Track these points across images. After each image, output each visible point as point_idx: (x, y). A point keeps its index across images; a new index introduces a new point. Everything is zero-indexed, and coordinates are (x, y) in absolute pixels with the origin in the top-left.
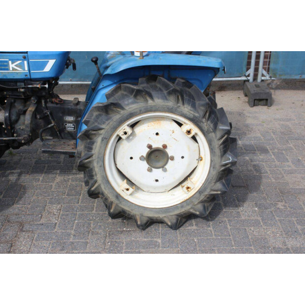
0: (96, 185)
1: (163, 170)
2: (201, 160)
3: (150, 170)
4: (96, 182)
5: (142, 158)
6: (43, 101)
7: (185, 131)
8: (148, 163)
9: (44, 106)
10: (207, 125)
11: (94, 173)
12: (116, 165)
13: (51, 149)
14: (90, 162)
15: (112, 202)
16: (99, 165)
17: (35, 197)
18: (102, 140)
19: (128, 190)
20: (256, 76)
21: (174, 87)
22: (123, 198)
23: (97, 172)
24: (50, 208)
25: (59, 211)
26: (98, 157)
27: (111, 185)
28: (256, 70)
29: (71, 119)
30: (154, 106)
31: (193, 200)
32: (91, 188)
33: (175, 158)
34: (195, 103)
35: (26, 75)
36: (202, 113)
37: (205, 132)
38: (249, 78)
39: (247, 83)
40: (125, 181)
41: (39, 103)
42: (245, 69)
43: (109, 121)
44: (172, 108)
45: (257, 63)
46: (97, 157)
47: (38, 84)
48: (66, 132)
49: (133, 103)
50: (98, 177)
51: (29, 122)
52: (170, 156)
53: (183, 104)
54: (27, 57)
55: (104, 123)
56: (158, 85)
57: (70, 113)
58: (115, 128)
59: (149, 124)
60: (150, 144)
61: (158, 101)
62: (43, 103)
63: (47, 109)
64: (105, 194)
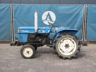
2: (75, 47)
4: (57, 50)
7: (72, 41)
8: (65, 47)
10: (76, 40)
14: (56, 46)
15: (59, 54)
18: (58, 42)
19: (62, 52)
20: (84, 40)
28: (84, 39)
30: (67, 37)
34: (74, 36)
35: (45, 33)
41: (46, 38)
42: (81, 39)
45: (84, 38)
47: (47, 34)
48: (50, 43)
52: (69, 46)
54: (45, 30)
55: (59, 39)
57: (51, 40)
60: (66, 44)
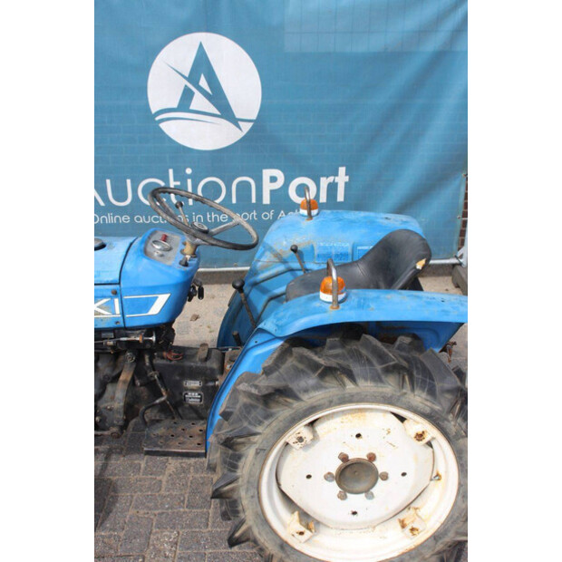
0: (244, 528)
1: (366, 496)
2: (439, 479)
3: (342, 497)
4: (242, 522)
5: (328, 477)
6: (147, 358)
7: (414, 435)
8: (339, 485)
9: (147, 364)
10: (456, 424)
11: (240, 508)
12: (279, 484)
13: (161, 447)
14: (232, 490)
15: (272, 556)
16: (250, 493)
17: (132, 512)
18: (257, 453)
19: (301, 533)
21: (396, 362)
22: (292, 548)
23: (246, 507)
24: (158, 539)
25: (174, 549)
26: (248, 482)
27: (271, 527)
29: (195, 384)
30: (357, 394)
31: (423, 551)
32: (233, 534)
33: (389, 476)
34: (434, 386)
35: (117, 322)
36: (446, 405)
37: (451, 436)
38: (461, 261)
39: (458, 267)
40: (296, 513)
42: (455, 247)
43: (270, 420)
44: (391, 397)
46: (245, 481)
47: (138, 335)
48: (187, 406)
49: (317, 388)
50: (249, 516)
51: (122, 404)
52: (380, 472)
53: (413, 389)
54: (118, 292)
55: (260, 423)
56: (364, 352)
57: (193, 374)
58: (282, 432)
59: (344, 417)
60: (345, 453)
61: (366, 386)
62: (147, 360)
63: (154, 370)
64: (259, 542)
